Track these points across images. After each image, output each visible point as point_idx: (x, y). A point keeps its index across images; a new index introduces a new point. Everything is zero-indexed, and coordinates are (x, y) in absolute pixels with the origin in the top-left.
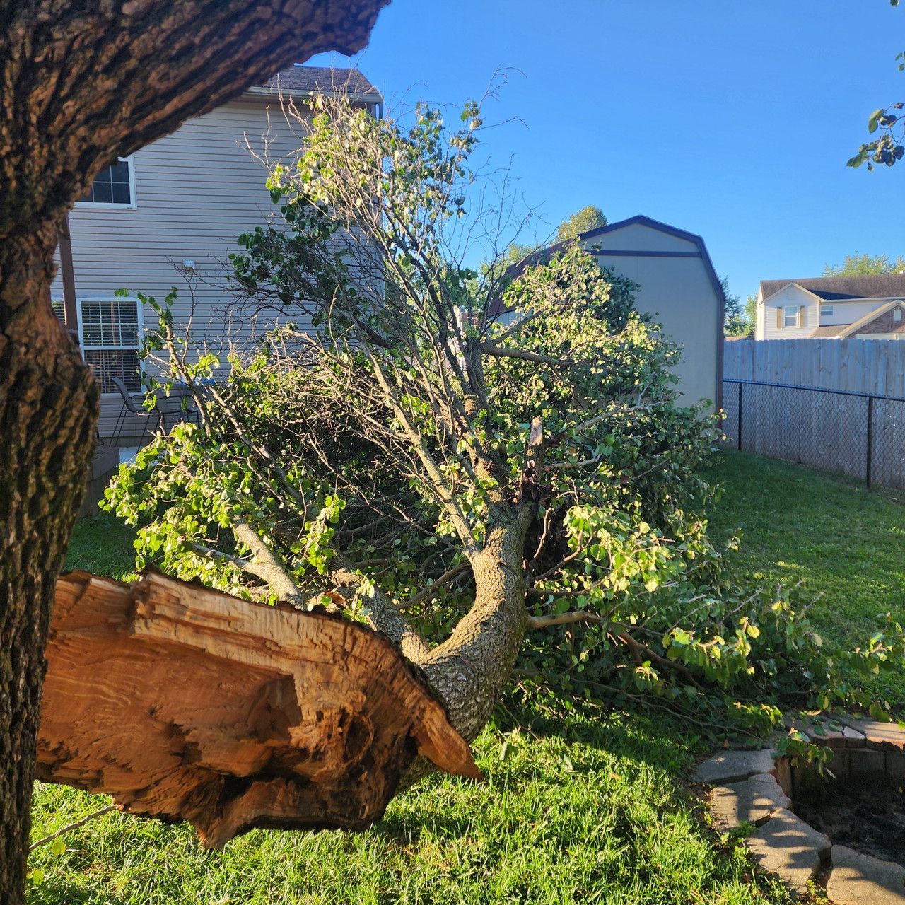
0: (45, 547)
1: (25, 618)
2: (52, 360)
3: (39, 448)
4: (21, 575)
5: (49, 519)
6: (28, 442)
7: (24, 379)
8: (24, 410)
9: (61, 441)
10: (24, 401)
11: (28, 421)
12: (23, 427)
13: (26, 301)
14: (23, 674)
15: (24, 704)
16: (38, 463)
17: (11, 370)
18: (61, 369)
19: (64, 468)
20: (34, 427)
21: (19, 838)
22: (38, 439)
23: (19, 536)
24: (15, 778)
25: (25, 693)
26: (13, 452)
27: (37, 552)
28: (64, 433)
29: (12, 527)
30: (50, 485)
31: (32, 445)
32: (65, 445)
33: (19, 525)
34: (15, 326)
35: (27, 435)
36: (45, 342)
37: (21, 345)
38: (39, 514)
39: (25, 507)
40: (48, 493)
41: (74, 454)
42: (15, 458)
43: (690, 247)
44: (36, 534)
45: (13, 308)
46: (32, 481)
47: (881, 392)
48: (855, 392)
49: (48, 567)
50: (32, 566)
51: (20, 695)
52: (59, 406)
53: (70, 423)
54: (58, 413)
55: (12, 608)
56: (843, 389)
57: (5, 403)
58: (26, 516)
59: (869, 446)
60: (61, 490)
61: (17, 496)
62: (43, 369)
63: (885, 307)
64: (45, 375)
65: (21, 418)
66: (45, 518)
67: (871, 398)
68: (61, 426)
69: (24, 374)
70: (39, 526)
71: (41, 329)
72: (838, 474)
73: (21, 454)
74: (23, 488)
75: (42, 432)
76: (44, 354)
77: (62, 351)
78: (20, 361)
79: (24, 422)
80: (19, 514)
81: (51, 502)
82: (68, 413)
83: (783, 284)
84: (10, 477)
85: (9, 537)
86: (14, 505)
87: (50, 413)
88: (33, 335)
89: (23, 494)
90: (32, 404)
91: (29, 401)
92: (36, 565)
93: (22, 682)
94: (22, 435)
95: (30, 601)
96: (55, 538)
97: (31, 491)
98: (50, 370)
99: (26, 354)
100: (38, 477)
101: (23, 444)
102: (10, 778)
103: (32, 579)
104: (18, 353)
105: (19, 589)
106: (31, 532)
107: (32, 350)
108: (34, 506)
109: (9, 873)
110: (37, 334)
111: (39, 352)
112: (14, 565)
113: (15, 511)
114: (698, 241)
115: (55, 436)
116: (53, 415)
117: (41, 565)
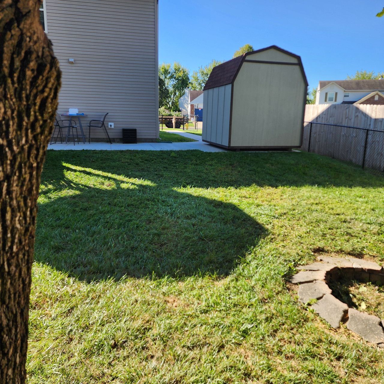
0: (38, 150)
1: (29, 183)
2: (41, 49)
3: (35, 96)
4: (27, 161)
5: (39, 136)
6: (30, 92)
7: (29, 56)
8: (29, 73)
9: (46, 94)
10: (28, 68)
11: (30, 80)
12: (28, 82)
13: (29, 12)
14: (29, 209)
15: (30, 224)
16: (35, 104)
17: (22, 49)
18: (45, 56)
19: (46, 110)
20: (33, 84)
21: (27, 285)
22: (35, 91)
23: (27, 141)
24: (26, 257)
25: (30, 218)
26: (24, 95)
27: (34, 152)
28: (47, 90)
29: (23, 135)
30: (40, 117)
31: (32, 94)
32: (47, 97)
33: (27, 136)
34: (24, 24)
35: (30, 88)
36: (38, 38)
37: (27, 37)
38: (35, 131)
39: (29, 126)
40: (39, 122)
41: (51, 103)
42: (25, 99)
43: (295, 61)
44: (34, 142)
45: (24, 13)
46: (32, 113)
47: (372, 128)
48: (361, 128)
49: (39, 160)
50: (32, 157)
51: (28, 219)
52: (45, 74)
53: (50, 85)
54: (44, 79)
55: (24, 176)
56: (355, 126)
57: (20, 68)
58: (29, 131)
59: (365, 151)
60: (45, 121)
61: (26, 119)
62: (37, 53)
63: (372, 94)
64: (38, 56)
65: (27, 77)
66: (38, 135)
67: (368, 130)
68: (45, 86)
69: (29, 53)
70: (35, 138)
71: (36, 30)
72: (350, 163)
73: (28, 97)
74: (28, 116)
75: (37, 87)
76: (37, 45)
77: (45, 46)
78: (27, 45)
79: (28, 80)
80: (27, 130)
81: (41, 127)
82: (49, 80)
83: (329, 82)
84: (22, 109)
85: (22, 140)
86: (24, 124)
87: (41, 77)
88: (32, 32)
89: (29, 119)
90: (33, 70)
91: (31, 68)
92: (34, 157)
93: (28, 213)
94: (28, 87)
95: (31, 174)
96: (42, 146)
97: (32, 118)
98: (40, 54)
99: (30, 41)
100: (35, 112)
101: (28, 92)
102: (24, 257)
103: (32, 164)
104: (26, 41)
105: (27, 168)
106: (32, 141)
107: (32, 41)
108: (33, 126)
109: (24, 300)
110: (34, 33)
111: (35, 43)
112: (25, 155)
113: (24, 127)
114: (299, 58)
115: (43, 91)
116: (42, 79)
117: (36, 158)
